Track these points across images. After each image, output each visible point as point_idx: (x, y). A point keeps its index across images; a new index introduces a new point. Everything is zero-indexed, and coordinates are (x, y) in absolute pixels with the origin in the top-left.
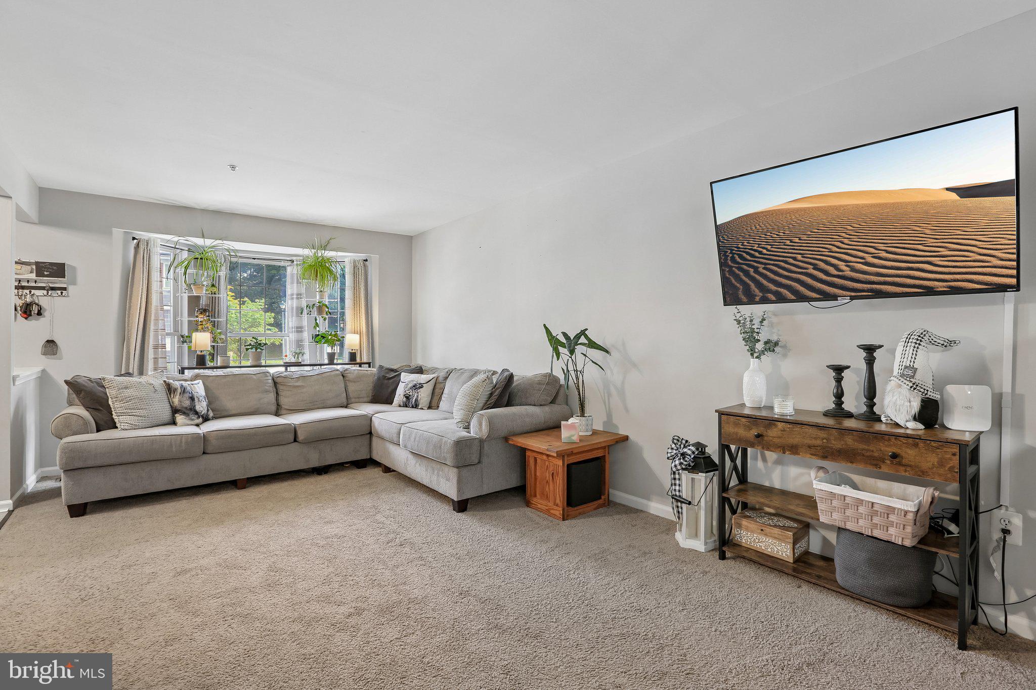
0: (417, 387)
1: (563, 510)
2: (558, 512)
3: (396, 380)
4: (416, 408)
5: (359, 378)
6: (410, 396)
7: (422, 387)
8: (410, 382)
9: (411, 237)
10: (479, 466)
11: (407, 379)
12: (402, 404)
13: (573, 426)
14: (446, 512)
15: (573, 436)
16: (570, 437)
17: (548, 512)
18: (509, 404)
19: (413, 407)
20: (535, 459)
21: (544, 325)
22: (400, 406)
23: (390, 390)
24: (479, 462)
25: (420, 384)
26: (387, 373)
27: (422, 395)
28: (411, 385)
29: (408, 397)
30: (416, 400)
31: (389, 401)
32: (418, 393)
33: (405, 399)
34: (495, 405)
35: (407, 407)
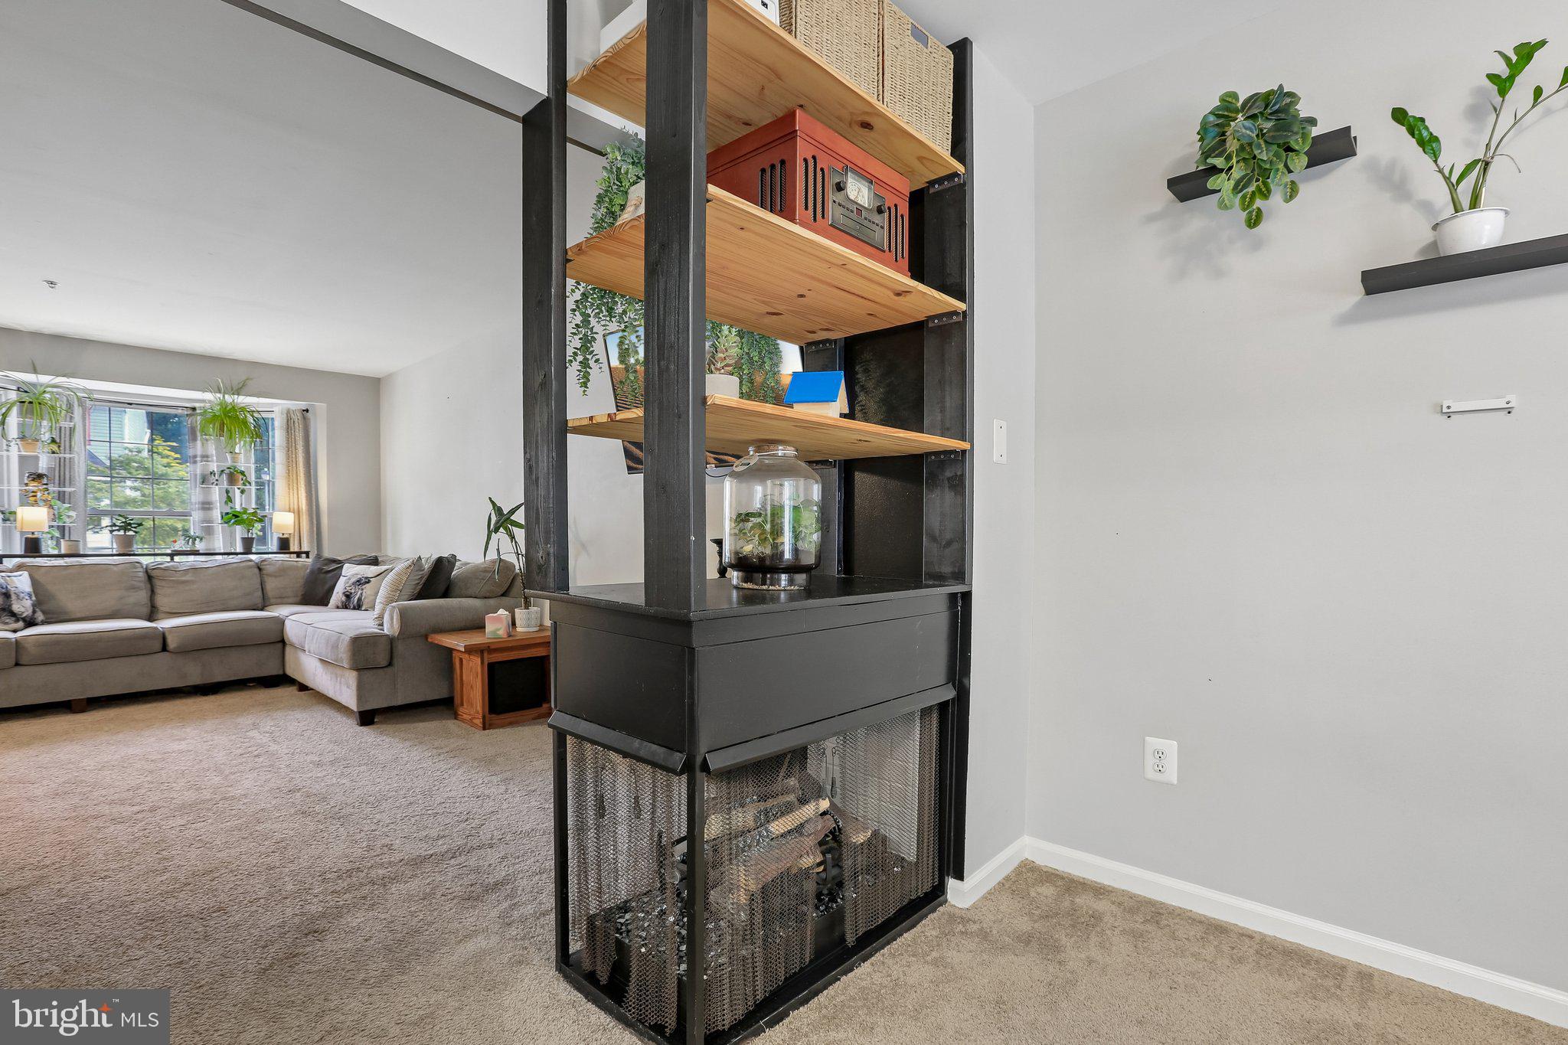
0: (362, 582)
1: (484, 717)
2: (479, 722)
3: (337, 573)
4: (358, 609)
5: (283, 570)
6: (351, 593)
7: (369, 582)
8: (353, 575)
9: (379, 380)
10: (389, 670)
11: (350, 572)
12: (340, 605)
13: (499, 619)
14: (349, 727)
15: (499, 630)
16: (494, 632)
17: (471, 723)
18: (446, 594)
19: (354, 608)
20: (461, 660)
21: (490, 499)
22: (338, 607)
23: (327, 587)
24: (390, 664)
25: (366, 578)
26: (326, 565)
27: (369, 593)
28: (354, 580)
29: (348, 596)
30: (359, 600)
31: (323, 601)
32: (362, 589)
33: (344, 598)
35: (346, 608)
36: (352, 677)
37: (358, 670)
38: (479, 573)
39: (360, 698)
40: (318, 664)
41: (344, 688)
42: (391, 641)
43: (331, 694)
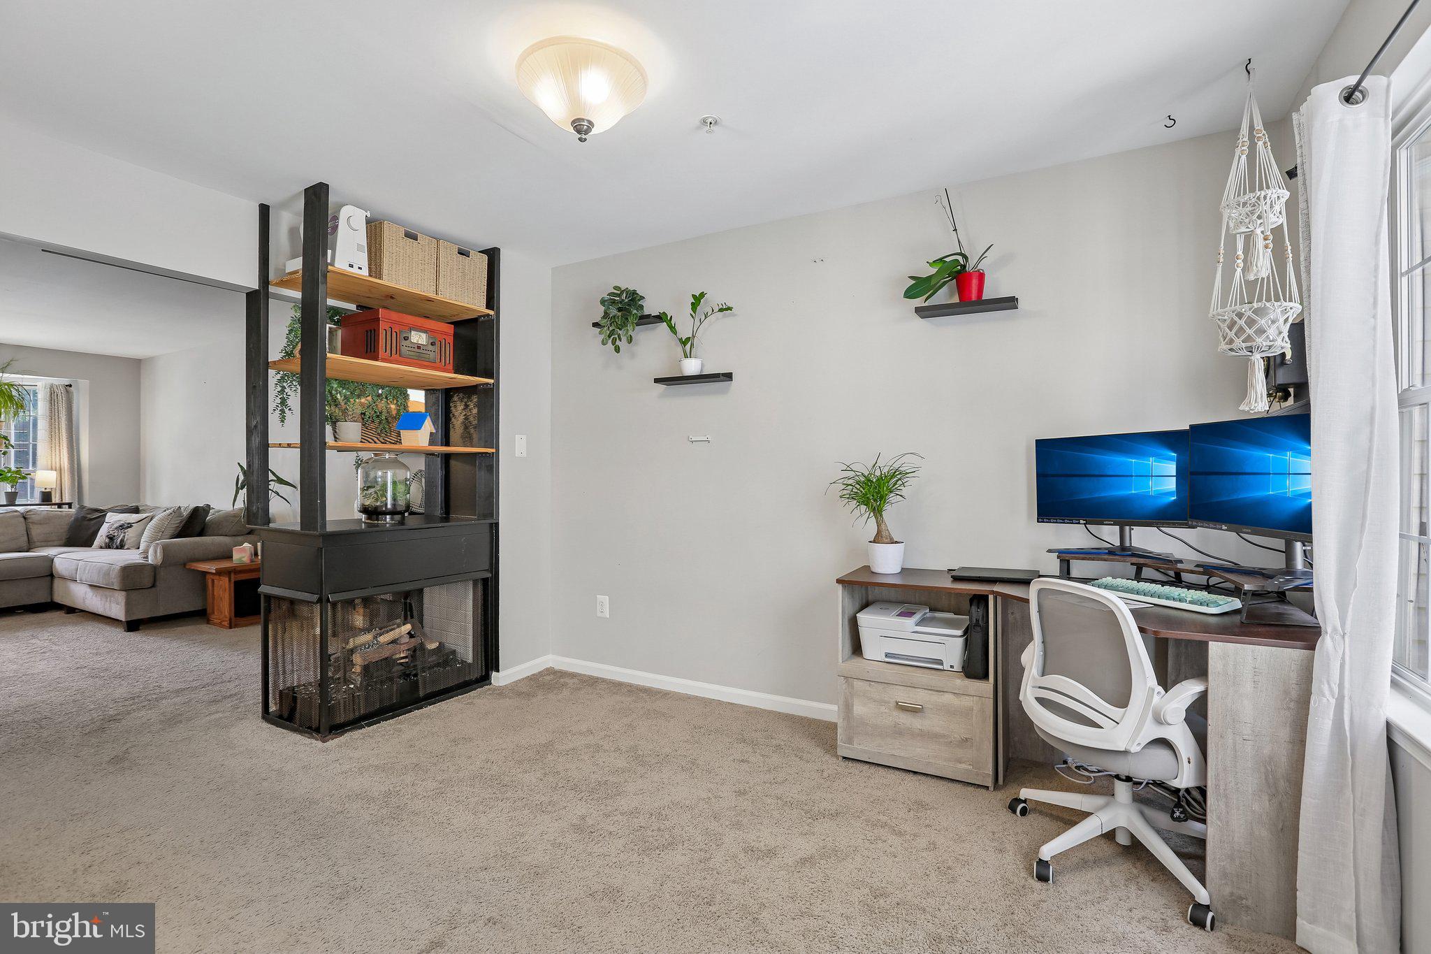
0: (124, 527)
1: (230, 620)
2: (226, 623)
3: (100, 520)
4: (120, 549)
5: (49, 518)
6: (114, 536)
7: (131, 527)
8: (116, 522)
9: (140, 360)
10: (153, 589)
11: (113, 519)
12: (104, 545)
13: (244, 550)
14: (119, 634)
15: (244, 557)
16: (240, 559)
17: (221, 625)
18: (201, 534)
19: (117, 548)
20: (213, 581)
21: (239, 463)
22: (101, 548)
23: (91, 531)
24: (154, 586)
25: (129, 524)
26: (90, 514)
27: (131, 535)
28: (115, 526)
29: (111, 538)
30: (122, 541)
31: (87, 542)
32: (125, 533)
33: (107, 540)
34: (179, 536)
35: (110, 548)
36: (121, 597)
37: (125, 590)
38: (228, 518)
39: (128, 611)
40: (88, 589)
41: (114, 605)
42: (154, 568)
43: (100, 611)
